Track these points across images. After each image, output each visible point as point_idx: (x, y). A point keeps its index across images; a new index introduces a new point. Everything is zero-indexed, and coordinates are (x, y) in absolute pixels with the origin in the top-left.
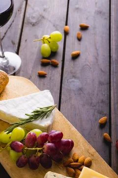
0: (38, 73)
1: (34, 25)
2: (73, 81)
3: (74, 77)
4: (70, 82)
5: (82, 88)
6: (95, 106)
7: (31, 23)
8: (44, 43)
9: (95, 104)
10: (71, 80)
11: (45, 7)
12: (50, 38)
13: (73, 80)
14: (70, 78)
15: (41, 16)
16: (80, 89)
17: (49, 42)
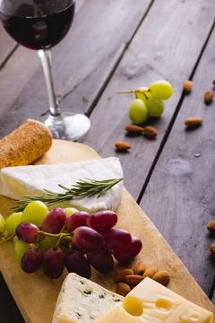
0: (117, 146)
1: (130, 78)
2: (178, 163)
3: (181, 156)
4: (172, 163)
5: (192, 174)
6: (208, 203)
7: (126, 75)
8: (137, 98)
9: (209, 200)
10: (173, 161)
11: (159, 54)
12: (149, 90)
13: (178, 160)
14: (174, 158)
15: (147, 65)
16: (188, 176)
17: (147, 98)
